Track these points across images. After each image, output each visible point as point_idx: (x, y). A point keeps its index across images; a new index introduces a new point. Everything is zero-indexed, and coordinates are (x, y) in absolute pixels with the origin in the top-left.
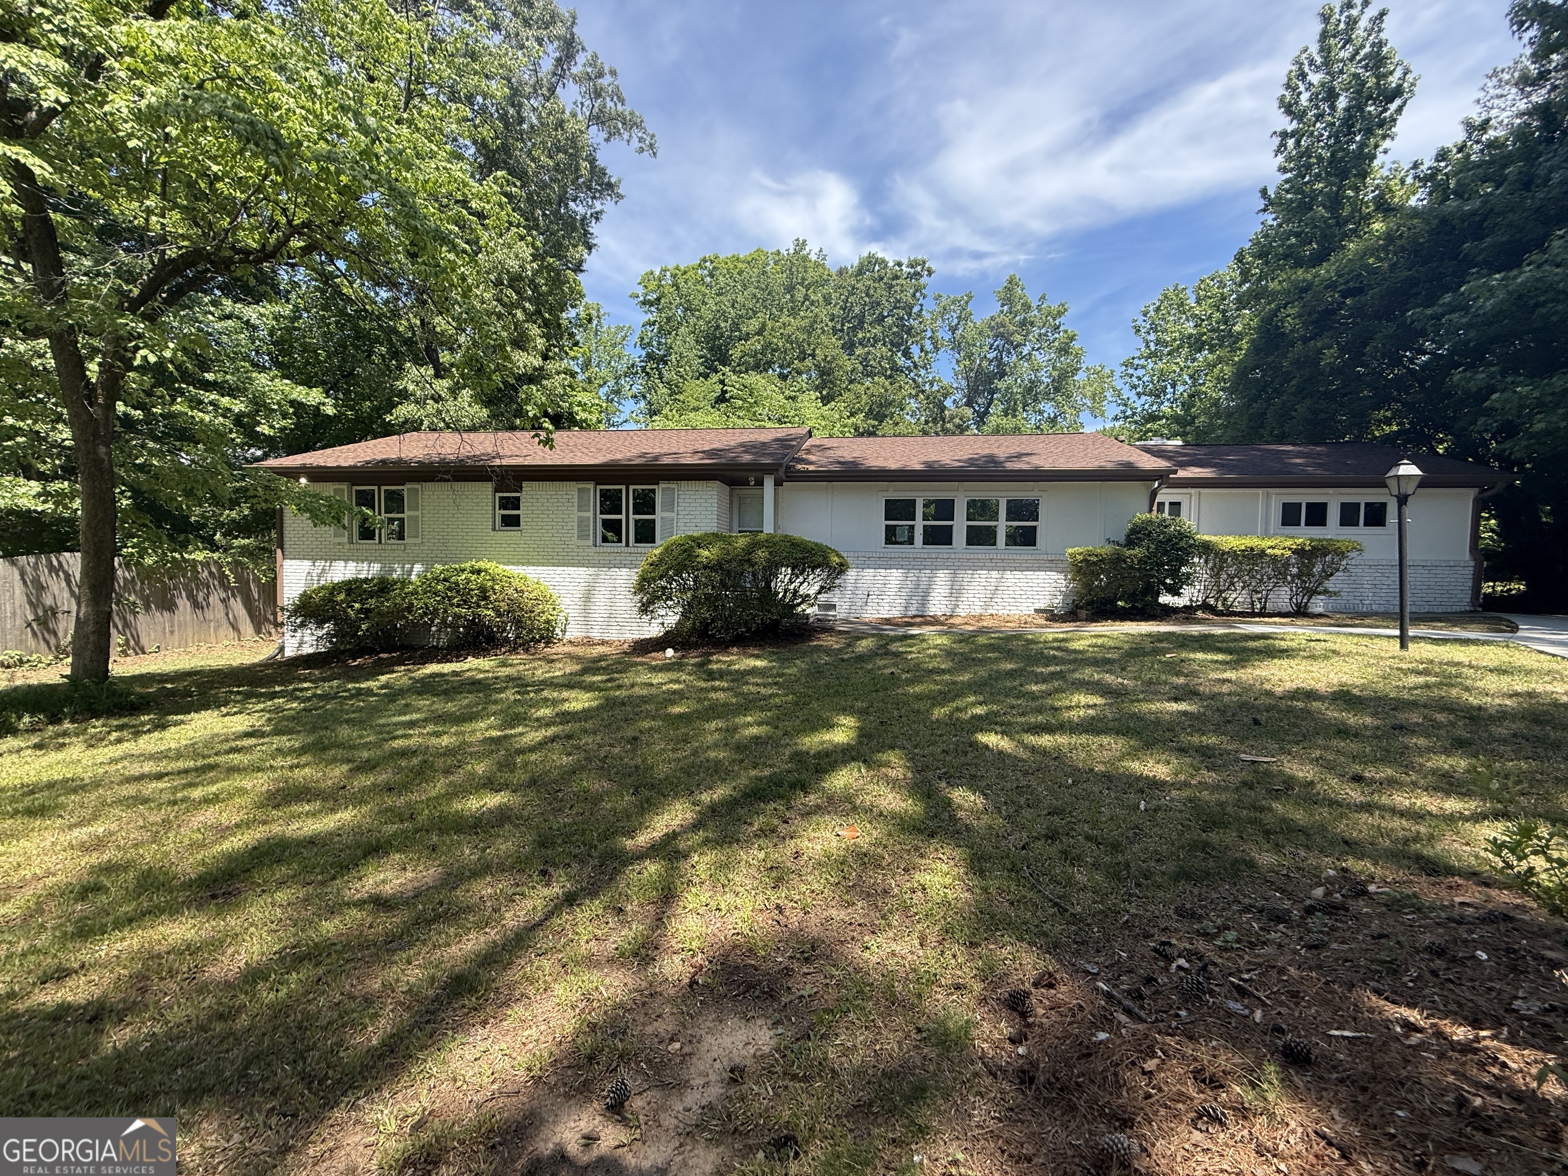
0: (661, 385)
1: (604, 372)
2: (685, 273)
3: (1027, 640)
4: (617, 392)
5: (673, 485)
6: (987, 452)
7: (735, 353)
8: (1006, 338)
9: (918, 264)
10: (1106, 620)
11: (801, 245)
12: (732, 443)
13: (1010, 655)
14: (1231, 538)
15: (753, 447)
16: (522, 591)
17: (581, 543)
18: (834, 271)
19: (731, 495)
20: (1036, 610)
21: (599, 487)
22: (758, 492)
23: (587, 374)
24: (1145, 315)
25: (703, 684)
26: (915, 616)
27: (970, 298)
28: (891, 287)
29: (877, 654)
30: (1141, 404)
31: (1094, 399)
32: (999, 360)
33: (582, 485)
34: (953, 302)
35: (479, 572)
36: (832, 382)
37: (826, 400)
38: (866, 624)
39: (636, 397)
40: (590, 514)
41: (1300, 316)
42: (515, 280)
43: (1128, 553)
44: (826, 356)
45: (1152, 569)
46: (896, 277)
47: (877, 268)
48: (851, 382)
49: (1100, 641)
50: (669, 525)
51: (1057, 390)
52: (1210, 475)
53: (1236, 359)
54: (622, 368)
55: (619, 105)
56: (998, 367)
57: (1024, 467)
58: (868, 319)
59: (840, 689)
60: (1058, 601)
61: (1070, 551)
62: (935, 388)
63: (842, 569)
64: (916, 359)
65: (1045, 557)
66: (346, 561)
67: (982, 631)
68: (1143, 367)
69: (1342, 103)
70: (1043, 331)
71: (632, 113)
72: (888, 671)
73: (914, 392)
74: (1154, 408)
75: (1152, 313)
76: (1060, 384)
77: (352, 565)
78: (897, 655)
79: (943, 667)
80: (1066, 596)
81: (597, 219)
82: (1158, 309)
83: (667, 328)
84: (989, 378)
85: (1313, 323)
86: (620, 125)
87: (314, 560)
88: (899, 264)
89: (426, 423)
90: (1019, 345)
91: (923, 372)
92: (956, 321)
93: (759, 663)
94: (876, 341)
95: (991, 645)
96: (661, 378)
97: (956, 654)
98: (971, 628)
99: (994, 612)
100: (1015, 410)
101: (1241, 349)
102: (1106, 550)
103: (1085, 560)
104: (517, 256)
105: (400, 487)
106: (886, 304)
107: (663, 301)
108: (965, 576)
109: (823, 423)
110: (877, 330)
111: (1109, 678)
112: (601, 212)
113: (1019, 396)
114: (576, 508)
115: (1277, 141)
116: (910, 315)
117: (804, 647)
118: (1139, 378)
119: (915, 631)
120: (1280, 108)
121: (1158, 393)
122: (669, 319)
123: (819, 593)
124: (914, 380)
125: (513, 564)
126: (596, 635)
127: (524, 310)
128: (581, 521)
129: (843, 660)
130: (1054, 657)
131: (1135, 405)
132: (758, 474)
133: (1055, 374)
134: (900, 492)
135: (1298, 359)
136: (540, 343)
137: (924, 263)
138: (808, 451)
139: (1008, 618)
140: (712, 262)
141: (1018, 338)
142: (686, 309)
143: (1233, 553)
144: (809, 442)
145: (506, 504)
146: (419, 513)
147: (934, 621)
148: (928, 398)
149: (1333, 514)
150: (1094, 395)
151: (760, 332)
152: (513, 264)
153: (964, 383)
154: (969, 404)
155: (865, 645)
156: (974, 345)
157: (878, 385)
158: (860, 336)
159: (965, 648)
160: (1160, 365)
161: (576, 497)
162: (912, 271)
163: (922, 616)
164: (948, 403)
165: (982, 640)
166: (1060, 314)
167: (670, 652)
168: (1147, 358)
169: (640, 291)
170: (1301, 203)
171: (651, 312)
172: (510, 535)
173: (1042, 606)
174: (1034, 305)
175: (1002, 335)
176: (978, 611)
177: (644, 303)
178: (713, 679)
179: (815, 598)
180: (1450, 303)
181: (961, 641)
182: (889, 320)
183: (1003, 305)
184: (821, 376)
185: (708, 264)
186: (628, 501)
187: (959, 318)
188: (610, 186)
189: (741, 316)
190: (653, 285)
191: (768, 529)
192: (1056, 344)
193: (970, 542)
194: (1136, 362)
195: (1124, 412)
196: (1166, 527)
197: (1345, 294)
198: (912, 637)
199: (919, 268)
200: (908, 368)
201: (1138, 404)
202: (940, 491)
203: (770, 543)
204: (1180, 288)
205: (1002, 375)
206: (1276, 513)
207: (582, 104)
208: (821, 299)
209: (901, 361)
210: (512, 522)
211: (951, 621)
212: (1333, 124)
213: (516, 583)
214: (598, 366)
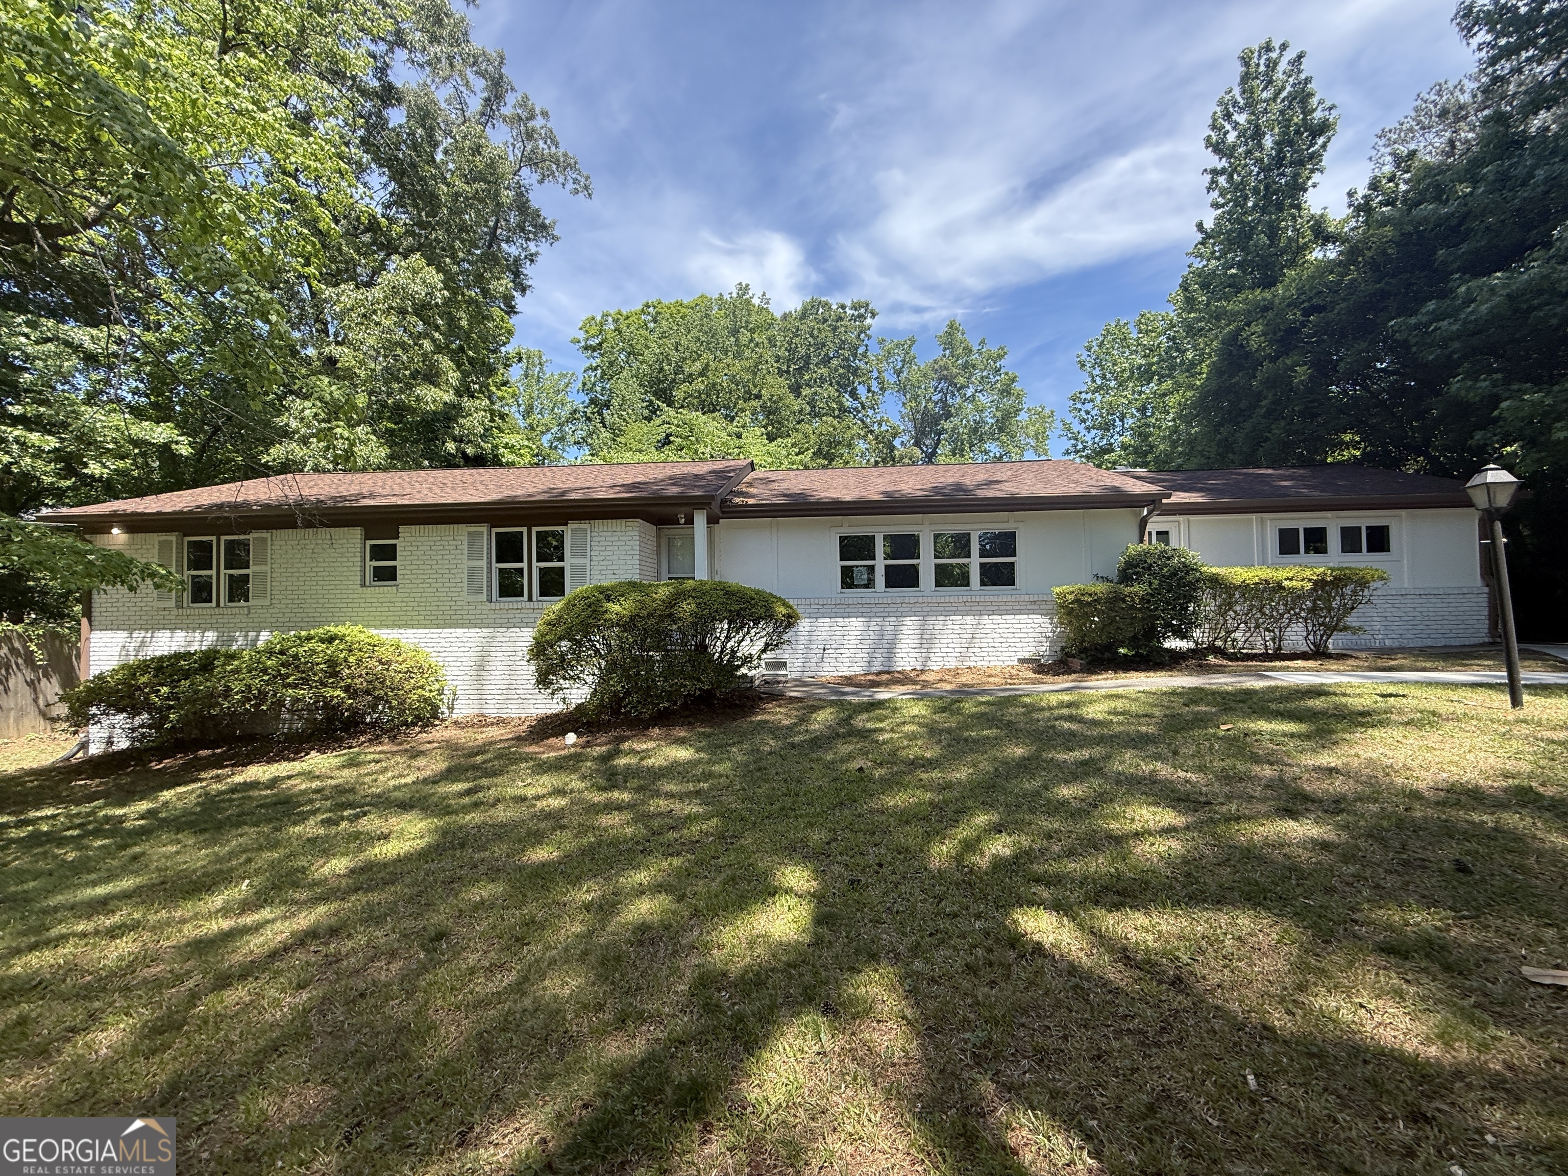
0: (603, 430)
1: (547, 417)
2: (628, 318)
3: (1025, 706)
4: (562, 439)
5: (585, 525)
6: (951, 480)
7: (678, 394)
8: (949, 380)
9: (861, 307)
10: (1106, 670)
11: (744, 289)
12: (661, 476)
13: (1012, 731)
14: (1239, 570)
15: (684, 479)
16: (389, 663)
17: (471, 598)
18: (778, 315)
19: (658, 537)
20: (1020, 660)
21: (495, 530)
22: (689, 531)
23: (528, 421)
24: (1089, 350)
25: (597, 798)
26: (880, 673)
27: (913, 342)
28: (835, 329)
29: (838, 735)
30: (1091, 437)
31: (1037, 439)
32: (944, 401)
33: (473, 528)
34: (897, 346)
35: (331, 640)
36: (779, 423)
37: (771, 438)
38: (823, 686)
39: (579, 443)
40: (484, 564)
41: (1264, 334)
42: (422, 309)
43: (1128, 590)
44: (772, 396)
45: (1156, 609)
46: (840, 319)
47: (821, 310)
48: (799, 423)
49: (1119, 704)
50: (580, 572)
51: (1001, 430)
52: (1200, 500)
53: (1198, 383)
54: (565, 413)
55: (553, 149)
56: (943, 408)
57: (999, 494)
58: (815, 360)
59: (788, 801)
60: (1044, 648)
61: (1058, 590)
62: (884, 428)
63: (790, 620)
64: (863, 399)
65: (1027, 598)
66: (172, 630)
67: (964, 692)
68: (1092, 400)
69: (1268, 142)
70: (985, 373)
71: (565, 155)
72: (855, 765)
73: (862, 433)
74: (1105, 442)
75: (1096, 348)
76: (1004, 425)
77: (180, 635)
78: (864, 734)
79: (928, 755)
80: (1053, 642)
81: (532, 261)
82: (1101, 345)
83: (609, 372)
84: (936, 420)
85: (1277, 341)
86: (554, 167)
87: (131, 630)
88: (843, 307)
89: (310, 464)
90: (962, 387)
91: (870, 412)
92: (900, 364)
93: (683, 754)
94: (823, 380)
95: (983, 714)
96: (603, 422)
97: (941, 731)
98: (948, 687)
99: (972, 664)
100: (962, 450)
101: (1200, 374)
102: (1101, 588)
103: (1077, 601)
104: (424, 282)
105: (247, 537)
106: (831, 345)
107: (604, 345)
108: (937, 623)
109: (770, 460)
110: (824, 371)
111: (1164, 770)
112: (536, 254)
113: (965, 436)
114: (465, 557)
115: (1208, 178)
116: (855, 355)
117: (744, 724)
118: (1087, 413)
119: (883, 694)
120: (1207, 147)
121: (1106, 427)
122: (611, 364)
123: (764, 651)
124: (862, 421)
125: (387, 627)
126: (492, 711)
127: (433, 340)
128: (472, 573)
129: (793, 746)
130: (1073, 734)
131: (1086, 439)
132: (687, 509)
133: (999, 414)
134: (856, 527)
135: (1268, 378)
136: (454, 377)
137: (867, 305)
138: (750, 485)
139: (989, 672)
140: (655, 307)
141: (961, 380)
142: (629, 354)
143: (1244, 588)
144: (752, 475)
145: (380, 553)
146: (267, 568)
147: (903, 679)
148: (877, 438)
149: (1334, 540)
150: (1037, 434)
151: (702, 373)
152: (420, 290)
153: (910, 425)
154: (917, 444)
155: (823, 718)
156: (919, 387)
157: (825, 425)
158: (806, 377)
159: (950, 722)
160: (1108, 398)
161: (465, 542)
162: (856, 313)
163: (888, 673)
164: (897, 443)
165: (969, 707)
166: (1000, 357)
167: (571, 738)
168: (1094, 392)
169: (581, 335)
170: (1241, 232)
171: (594, 358)
172: (385, 590)
173: (1027, 655)
174: (975, 349)
175: (945, 378)
176: (952, 664)
177: (586, 348)
178: (613, 787)
179: (759, 658)
180: (1434, 310)
181: (943, 710)
182: (835, 362)
183: (945, 350)
184: (768, 417)
185: (651, 309)
186: (530, 545)
187: (904, 361)
188: (544, 227)
189: (685, 359)
190: (594, 330)
191: (701, 574)
192: (998, 385)
193: (938, 584)
194: (1083, 396)
195: (1075, 446)
196: (1168, 559)
197: (1307, 313)
198: (880, 704)
199: (862, 311)
200: (855, 409)
201: (1088, 437)
202: (901, 525)
203: (699, 593)
204: (1122, 323)
205: (948, 416)
206: (1272, 542)
207: (514, 145)
208: (766, 342)
209: (848, 402)
210: (387, 575)
211: (923, 677)
212: (1262, 160)
213: (381, 652)
214: (541, 413)
